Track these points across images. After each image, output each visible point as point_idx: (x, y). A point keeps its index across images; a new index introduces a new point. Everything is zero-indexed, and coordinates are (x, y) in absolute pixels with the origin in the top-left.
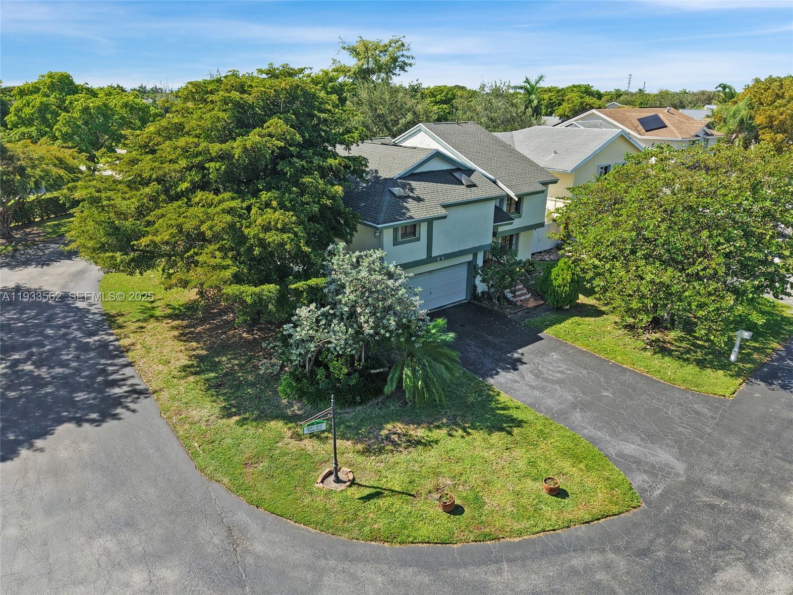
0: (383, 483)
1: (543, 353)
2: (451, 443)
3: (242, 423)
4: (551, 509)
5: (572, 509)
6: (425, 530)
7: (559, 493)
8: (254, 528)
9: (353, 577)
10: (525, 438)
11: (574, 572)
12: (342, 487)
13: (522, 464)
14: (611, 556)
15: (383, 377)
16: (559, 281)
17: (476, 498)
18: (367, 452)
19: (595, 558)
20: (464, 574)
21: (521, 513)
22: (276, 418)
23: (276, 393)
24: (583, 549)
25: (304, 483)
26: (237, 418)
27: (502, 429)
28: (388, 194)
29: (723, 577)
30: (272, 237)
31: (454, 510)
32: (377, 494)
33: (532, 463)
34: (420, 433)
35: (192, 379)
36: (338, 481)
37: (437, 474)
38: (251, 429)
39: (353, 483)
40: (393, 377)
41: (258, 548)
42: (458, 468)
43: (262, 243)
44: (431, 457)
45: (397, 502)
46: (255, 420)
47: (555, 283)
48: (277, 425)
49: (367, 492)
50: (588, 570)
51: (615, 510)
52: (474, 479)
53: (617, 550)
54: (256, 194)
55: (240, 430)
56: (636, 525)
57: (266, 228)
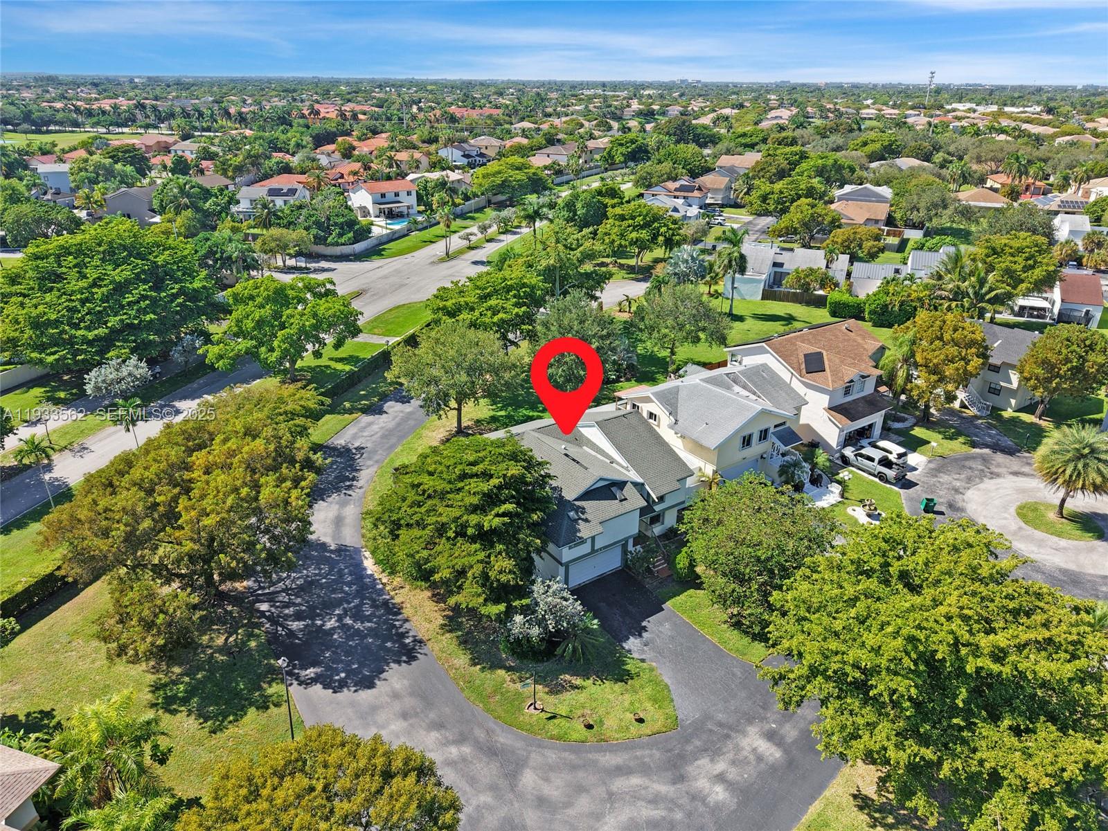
0: (557, 711)
1: (660, 623)
2: (593, 689)
3: (483, 670)
4: (635, 729)
5: (645, 729)
6: (575, 736)
7: (641, 721)
8: (498, 730)
9: (543, 755)
10: (632, 686)
11: (636, 757)
12: (538, 712)
13: (626, 704)
14: (654, 751)
15: (558, 644)
16: (681, 565)
17: (601, 721)
18: (551, 692)
19: (647, 752)
20: (590, 756)
21: (620, 729)
22: (500, 668)
23: (498, 649)
24: (643, 748)
25: (520, 709)
26: (479, 667)
27: (622, 681)
28: (566, 518)
29: (699, 762)
30: (503, 578)
31: (589, 727)
32: (554, 717)
33: (632, 703)
34: (578, 681)
35: (448, 635)
36: (535, 709)
37: (583, 707)
38: (487, 674)
39: (543, 710)
40: (562, 646)
41: (502, 740)
42: (594, 705)
43: (498, 581)
44: (582, 697)
45: (563, 722)
46: (489, 669)
47: (678, 566)
48: (501, 672)
49: (549, 715)
50: (643, 757)
51: (664, 730)
52: (601, 711)
53: (658, 749)
54: (492, 546)
55: (483, 675)
56: (671, 738)
57: (500, 572)
